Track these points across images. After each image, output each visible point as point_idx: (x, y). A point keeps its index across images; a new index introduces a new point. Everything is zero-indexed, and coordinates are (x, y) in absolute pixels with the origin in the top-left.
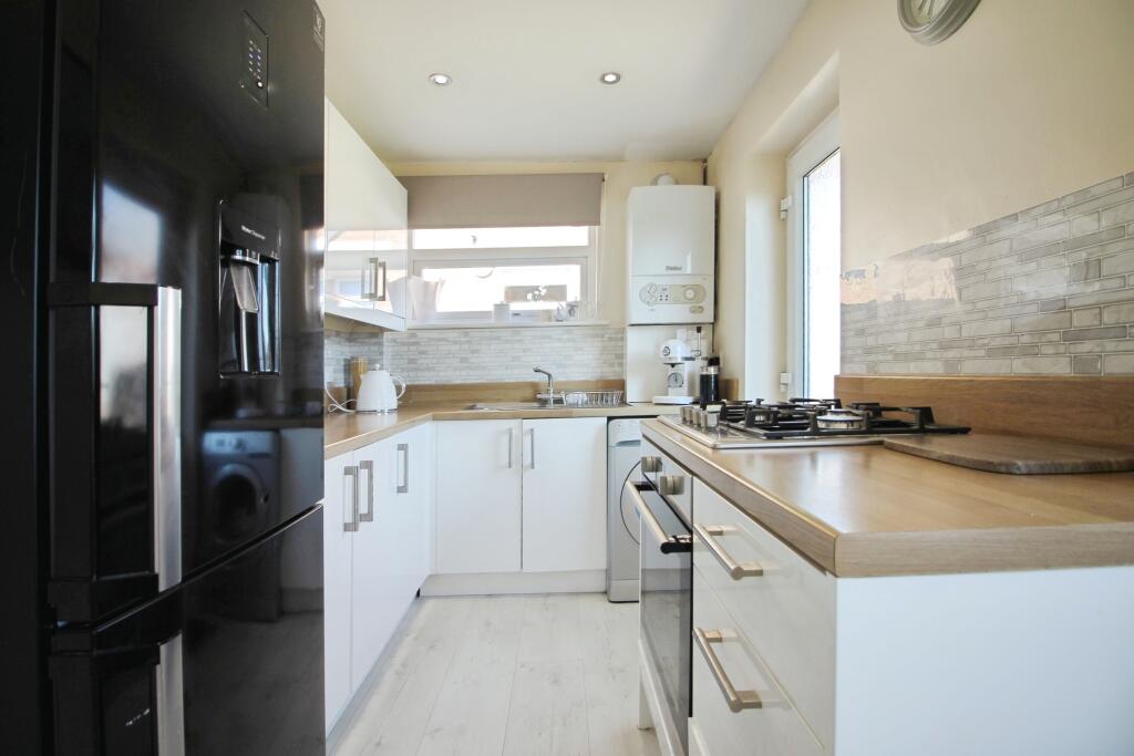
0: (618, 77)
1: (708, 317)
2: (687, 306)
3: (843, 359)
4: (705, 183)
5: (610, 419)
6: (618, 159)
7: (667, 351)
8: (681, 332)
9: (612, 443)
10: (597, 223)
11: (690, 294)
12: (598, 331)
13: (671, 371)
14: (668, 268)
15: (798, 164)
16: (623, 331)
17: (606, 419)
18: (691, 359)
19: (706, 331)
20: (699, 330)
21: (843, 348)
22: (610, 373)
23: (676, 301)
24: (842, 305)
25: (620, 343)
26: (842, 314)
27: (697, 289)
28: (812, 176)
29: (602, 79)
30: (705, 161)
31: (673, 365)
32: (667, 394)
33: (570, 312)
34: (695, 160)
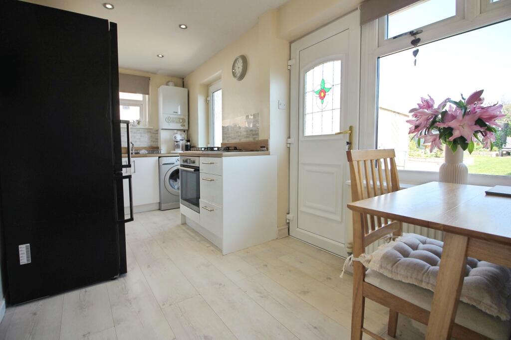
0: (163, 56)
1: (186, 128)
2: (180, 124)
3: (223, 139)
4: (183, 87)
5: (159, 157)
6: (154, 73)
7: (175, 137)
8: (179, 132)
9: (161, 164)
10: (148, 94)
11: (181, 120)
12: (149, 131)
13: (176, 143)
14: (174, 112)
15: (211, 89)
16: (157, 131)
17: (158, 158)
18: (182, 140)
19: (186, 132)
20: (184, 132)
21: (223, 137)
22: (154, 145)
23: (177, 122)
24: (223, 127)
25: (156, 135)
26: (223, 129)
27: (183, 119)
28: (215, 93)
29: (158, 56)
30: (183, 79)
31: (177, 142)
32: (175, 150)
33: (138, 123)
34: (180, 78)
